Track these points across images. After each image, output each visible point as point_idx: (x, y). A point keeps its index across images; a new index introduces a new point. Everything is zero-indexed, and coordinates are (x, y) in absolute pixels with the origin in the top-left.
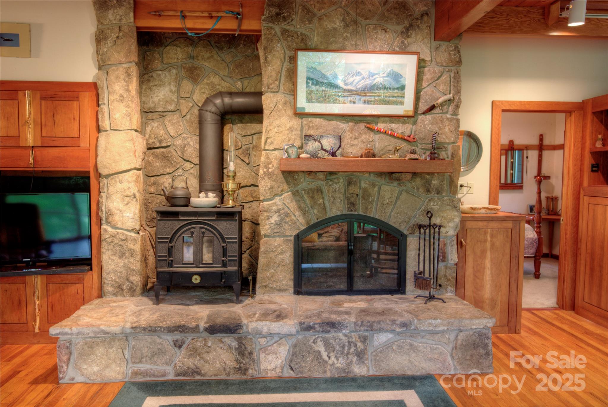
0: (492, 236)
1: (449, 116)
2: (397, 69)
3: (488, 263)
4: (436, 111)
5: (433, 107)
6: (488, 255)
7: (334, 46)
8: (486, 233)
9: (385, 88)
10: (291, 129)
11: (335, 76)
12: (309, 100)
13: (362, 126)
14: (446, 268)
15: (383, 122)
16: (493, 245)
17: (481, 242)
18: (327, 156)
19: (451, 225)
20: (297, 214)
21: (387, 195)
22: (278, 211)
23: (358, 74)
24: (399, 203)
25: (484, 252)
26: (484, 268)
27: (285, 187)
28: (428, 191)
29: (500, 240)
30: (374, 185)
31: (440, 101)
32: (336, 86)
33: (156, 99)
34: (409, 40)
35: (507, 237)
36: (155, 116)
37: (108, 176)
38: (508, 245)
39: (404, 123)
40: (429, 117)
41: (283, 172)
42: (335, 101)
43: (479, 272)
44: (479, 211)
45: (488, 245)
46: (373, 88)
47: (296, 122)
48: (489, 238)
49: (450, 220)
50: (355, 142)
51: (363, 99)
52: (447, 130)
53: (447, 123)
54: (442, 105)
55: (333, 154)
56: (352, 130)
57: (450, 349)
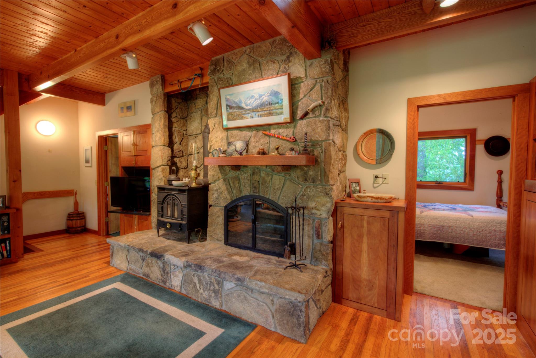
0: (368, 223)
1: (321, 118)
2: (276, 89)
3: (365, 247)
4: (310, 115)
5: (306, 114)
6: (365, 239)
7: (244, 81)
8: (362, 220)
9: (270, 104)
10: (222, 139)
11: (241, 102)
12: (229, 120)
13: (261, 133)
14: (321, 244)
15: (274, 129)
16: (369, 232)
17: (357, 227)
18: (238, 155)
19: (324, 209)
20: (226, 192)
21: (277, 182)
22: (217, 190)
23: (253, 97)
24: (285, 188)
25: (360, 236)
26: (361, 251)
27: (220, 175)
28: (306, 180)
29: (376, 227)
30: (268, 175)
31: (311, 107)
32: (242, 108)
33: (193, 128)
34: (290, 64)
35: (384, 225)
36: (193, 137)
37: (154, 169)
38: (385, 233)
39: (287, 128)
40: (304, 122)
41: (219, 166)
42: (242, 118)
43: (357, 253)
44: (366, 200)
45: (365, 230)
46: (262, 105)
47: (224, 134)
48: (365, 225)
49: (324, 205)
50: (257, 144)
51: (257, 114)
52: (319, 130)
53: (319, 124)
54: (313, 110)
55: (241, 154)
56: (255, 136)
57: (273, 309)
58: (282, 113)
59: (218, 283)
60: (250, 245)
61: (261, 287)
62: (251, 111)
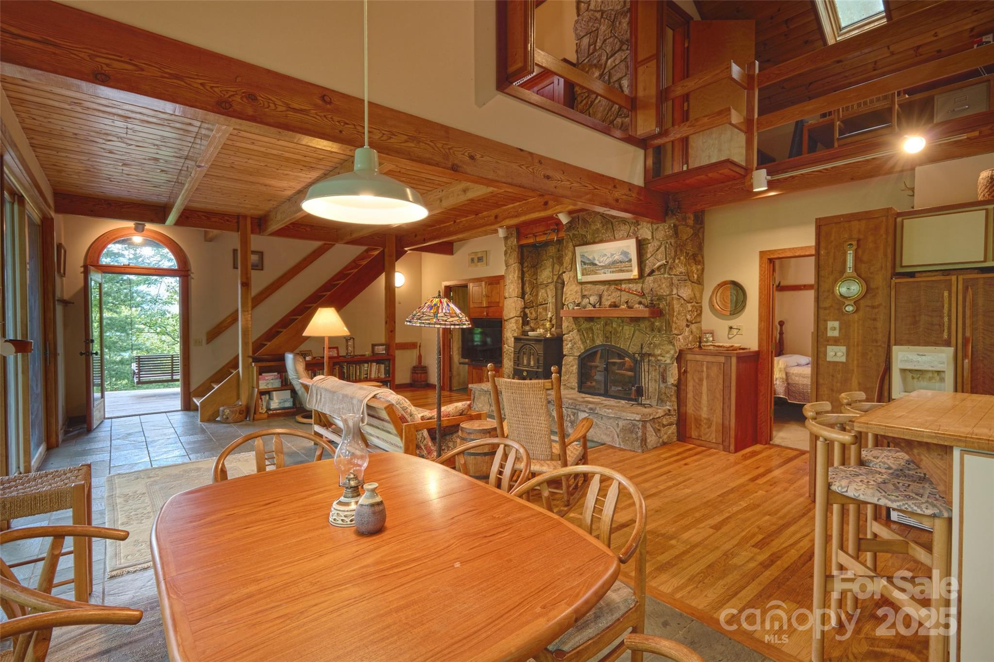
0: (707, 368)
1: (666, 276)
2: (625, 250)
3: (704, 389)
4: (657, 273)
5: (652, 272)
6: (705, 382)
7: (597, 240)
8: (702, 365)
9: (621, 262)
10: (576, 292)
11: (594, 259)
12: (583, 274)
13: (613, 287)
14: (666, 387)
15: (625, 283)
16: (708, 377)
17: (698, 371)
18: (591, 308)
19: (668, 355)
20: (580, 343)
21: (628, 333)
22: (571, 341)
23: (605, 255)
24: (634, 338)
25: (701, 380)
26: (702, 393)
27: (574, 326)
28: (653, 330)
29: (714, 371)
30: (620, 326)
31: (656, 266)
32: (596, 265)
33: (543, 277)
34: (639, 227)
35: (720, 369)
36: (542, 286)
37: (507, 320)
38: (721, 377)
39: (637, 283)
40: (651, 278)
41: (573, 318)
42: (596, 273)
43: (698, 394)
44: (709, 348)
45: (705, 375)
46: (614, 263)
47: (578, 288)
48: (705, 369)
49: (668, 352)
50: (609, 298)
51: (609, 270)
52: (664, 286)
53: (663, 281)
54: (659, 268)
55: (594, 306)
56: (608, 290)
57: (618, 430)
58: (631, 271)
59: (574, 414)
60: (602, 392)
61: (609, 413)
62: (604, 267)
